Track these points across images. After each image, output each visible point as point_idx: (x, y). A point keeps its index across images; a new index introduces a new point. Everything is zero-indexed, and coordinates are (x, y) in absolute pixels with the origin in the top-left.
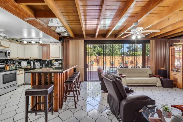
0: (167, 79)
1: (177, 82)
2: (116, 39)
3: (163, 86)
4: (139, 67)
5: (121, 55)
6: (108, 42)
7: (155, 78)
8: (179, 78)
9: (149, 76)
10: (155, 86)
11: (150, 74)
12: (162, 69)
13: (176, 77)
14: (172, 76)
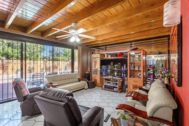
0: (91, 81)
1: (96, 82)
2: (44, 38)
3: (89, 88)
4: (68, 72)
5: (44, 59)
6: (30, 40)
7: (83, 82)
8: (98, 78)
9: (78, 80)
10: (84, 89)
11: (78, 79)
12: (87, 72)
13: (96, 78)
14: (93, 78)
